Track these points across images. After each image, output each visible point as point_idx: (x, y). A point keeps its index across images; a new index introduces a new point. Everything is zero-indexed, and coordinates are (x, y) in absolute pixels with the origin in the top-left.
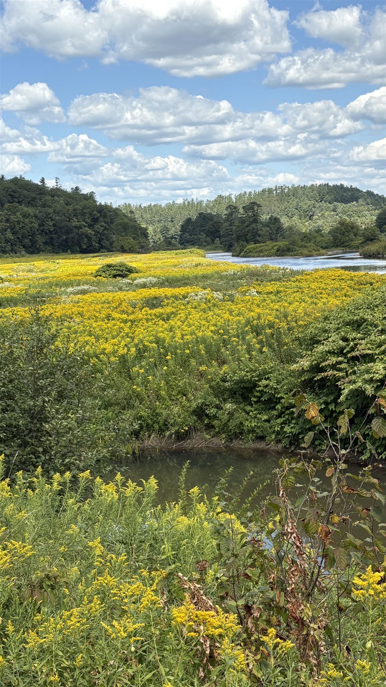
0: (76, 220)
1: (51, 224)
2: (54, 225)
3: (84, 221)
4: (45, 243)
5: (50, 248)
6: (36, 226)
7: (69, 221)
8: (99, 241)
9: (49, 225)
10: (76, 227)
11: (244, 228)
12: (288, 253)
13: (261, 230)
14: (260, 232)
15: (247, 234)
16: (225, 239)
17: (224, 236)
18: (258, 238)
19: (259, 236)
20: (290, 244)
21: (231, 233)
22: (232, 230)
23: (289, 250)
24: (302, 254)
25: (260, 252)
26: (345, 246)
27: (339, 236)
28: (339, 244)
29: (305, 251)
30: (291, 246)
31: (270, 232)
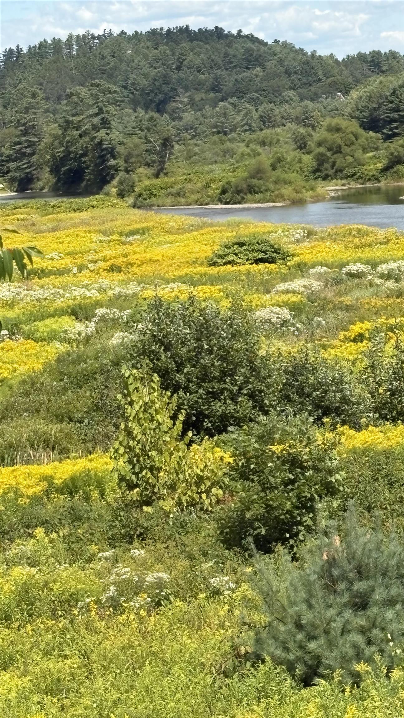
11: (73, 142)
12: (249, 196)
13: (121, 143)
14: (120, 149)
15: (82, 156)
16: (12, 165)
17: (10, 159)
18: (113, 162)
19: (114, 157)
20: (252, 177)
21: (28, 151)
22: (31, 144)
23: (252, 190)
24: (281, 197)
25: (178, 194)
26: (347, 177)
27: (329, 154)
28: (331, 172)
29: (287, 191)
30: (255, 181)
31: (144, 147)
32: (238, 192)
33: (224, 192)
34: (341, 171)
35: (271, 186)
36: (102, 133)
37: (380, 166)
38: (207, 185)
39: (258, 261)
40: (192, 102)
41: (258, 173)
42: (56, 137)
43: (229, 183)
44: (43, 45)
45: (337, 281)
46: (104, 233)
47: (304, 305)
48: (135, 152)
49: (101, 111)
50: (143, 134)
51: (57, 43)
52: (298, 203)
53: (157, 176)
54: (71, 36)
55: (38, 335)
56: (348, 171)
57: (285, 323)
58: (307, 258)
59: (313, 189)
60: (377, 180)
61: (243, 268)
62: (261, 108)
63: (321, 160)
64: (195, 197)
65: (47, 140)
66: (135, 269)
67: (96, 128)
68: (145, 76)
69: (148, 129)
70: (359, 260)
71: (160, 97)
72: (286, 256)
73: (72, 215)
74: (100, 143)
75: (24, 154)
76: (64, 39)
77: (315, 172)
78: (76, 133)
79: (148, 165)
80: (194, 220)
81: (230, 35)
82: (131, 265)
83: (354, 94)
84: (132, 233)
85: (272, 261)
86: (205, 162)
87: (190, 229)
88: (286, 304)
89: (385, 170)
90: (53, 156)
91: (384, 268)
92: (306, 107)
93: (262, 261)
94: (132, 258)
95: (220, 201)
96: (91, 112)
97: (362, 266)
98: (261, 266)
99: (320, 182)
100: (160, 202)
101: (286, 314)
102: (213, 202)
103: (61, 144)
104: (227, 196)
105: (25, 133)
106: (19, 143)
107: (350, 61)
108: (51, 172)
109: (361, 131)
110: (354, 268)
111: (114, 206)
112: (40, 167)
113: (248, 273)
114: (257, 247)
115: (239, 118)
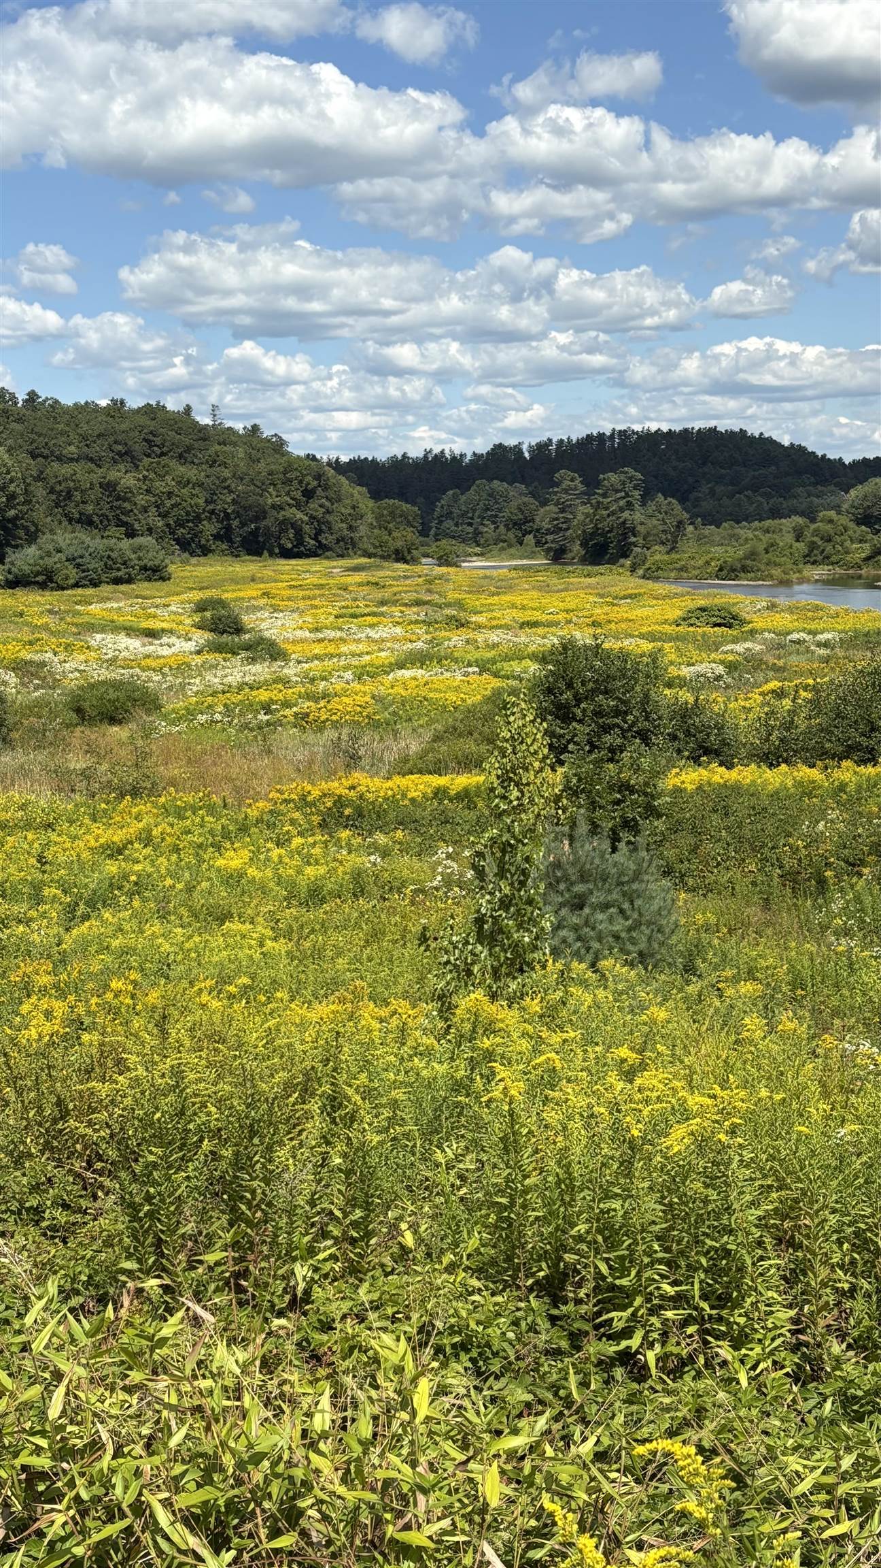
0: (274, 493)
1: (229, 500)
2: (234, 502)
3: (288, 494)
4: (217, 537)
5: (224, 546)
6: (201, 501)
7: (261, 496)
8: (316, 535)
9: (225, 502)
10: (273, 506)
11: (603, 519)
12: (742, 575)
13: (642, 523)
14: (641, 528)
15: (609, 532)
16: (550, 537)
17: (549, 532)
18: (633, 539)
19: (635, 536)
20: (746, 558)
21: (564, 526)
22: (567, 521)
23: (744, 569)
24: (771, 577)
25: (681, 569)
26: (833, 564)
27: (820, 543)
28: (820, 558)
29: (776, 572)
30: (748, 562)
31: (661, 528)
32: (734, 570)
33: (721, 569)
34: (828, 558)
35: (763, 567)
36: (626, 514)
37: (863, 555)
38: (708, 563)
39: (716, 625)
40: (712, 492)
41: (752, 555)
42: (587, 515)
43: (725, 562)
44: (589, 437)
45: (781, 646)
46: (602, 596)
47: (740, 664)
48: (654, 532)
49: (627, 495)
50: (660, 517)
51: (601, 436)
52: (786, 583)
53: (668, 553)
54: (614, 430)
55: (503, 673)
56: (834, 559)
57: (718, 678)
58: (759, 625)
59: (800, 572)
60: (860, 568)
61: (700, 630)
62: (772, 501)
63: (812, 546)
64: (696, 572)
65: (580, 517)
66: (613, 626)
67: (622, 510)
68: (675, 468)
69: (666, 513)
70: (804, 630)
71: (686, 487)
72: (743, 622)
73: (582, 580)
74: (624, 523)
75: (561, 529)
76: (608, 434)
77: (805, 557)
78: (605, 513)
79: (663, 543)
80: (679, 590)
81: (753, 437)
82: (610, 622)
83: (853, 493)
84: (625, 597)
85: (730, 626)
86: (713, 544)
87: (676, 595)
88: (722, 662)
89: (867, 559)
90: (584, 531)
91: (821, 637)
92: (811, 502)
93: (719, 625)
94: (612, 616)
95: (717, 577)
96: (619, 495)
97: (805, 636)
98: (716, 629)
99: (809, 566)
100: (666, 574)
101: (720, 670)
102: (711, 578)
103: (591, 521)
104: (724, 573)
105: (563, 511)
106: (557, 519)
107: (855, 464)
108: (581, 545)
109: (852, 525)
110: (795, 636)
111: (619, 574)
112: (572, 540)
113: (704, 634)
114: (717, 613)
115: (751, 509)
